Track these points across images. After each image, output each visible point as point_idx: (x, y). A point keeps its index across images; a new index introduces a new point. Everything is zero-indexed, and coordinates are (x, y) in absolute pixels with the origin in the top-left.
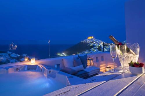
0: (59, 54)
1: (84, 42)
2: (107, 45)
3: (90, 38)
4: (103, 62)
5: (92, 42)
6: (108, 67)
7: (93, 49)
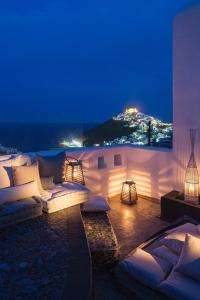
0: (66, 144)
1: (118, 118)
2: (164, 127)
3: (131, 111)
4: (118, 169)
5: (135, 121)
6: (127, 183)
7: (135, 134)
